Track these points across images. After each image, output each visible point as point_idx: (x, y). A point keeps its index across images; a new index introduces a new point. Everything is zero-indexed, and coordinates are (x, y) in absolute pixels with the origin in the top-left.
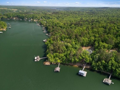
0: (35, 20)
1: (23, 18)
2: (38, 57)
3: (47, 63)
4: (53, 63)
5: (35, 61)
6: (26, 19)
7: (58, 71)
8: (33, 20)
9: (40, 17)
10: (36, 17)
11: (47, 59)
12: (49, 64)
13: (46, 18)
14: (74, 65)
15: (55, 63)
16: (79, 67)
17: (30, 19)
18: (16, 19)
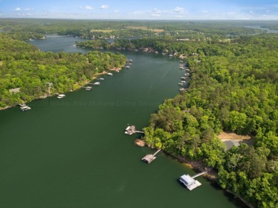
0: (181, 56)
1: (160, 50)
2: (133, 127)
3: (140, 143)
4: (149, 146)
5: (126, 133)
6: (166, 52)
7: (147, 162)
8: (179, 55)
9: (196, 51)
10: (187, 50)
11: (143, 135)
12: (143, 145)
13: (208, 53)
14: (186, 163)
15: (153, 147)
16: (193, 169)
17: (174, 52)
18: (149, 50)
